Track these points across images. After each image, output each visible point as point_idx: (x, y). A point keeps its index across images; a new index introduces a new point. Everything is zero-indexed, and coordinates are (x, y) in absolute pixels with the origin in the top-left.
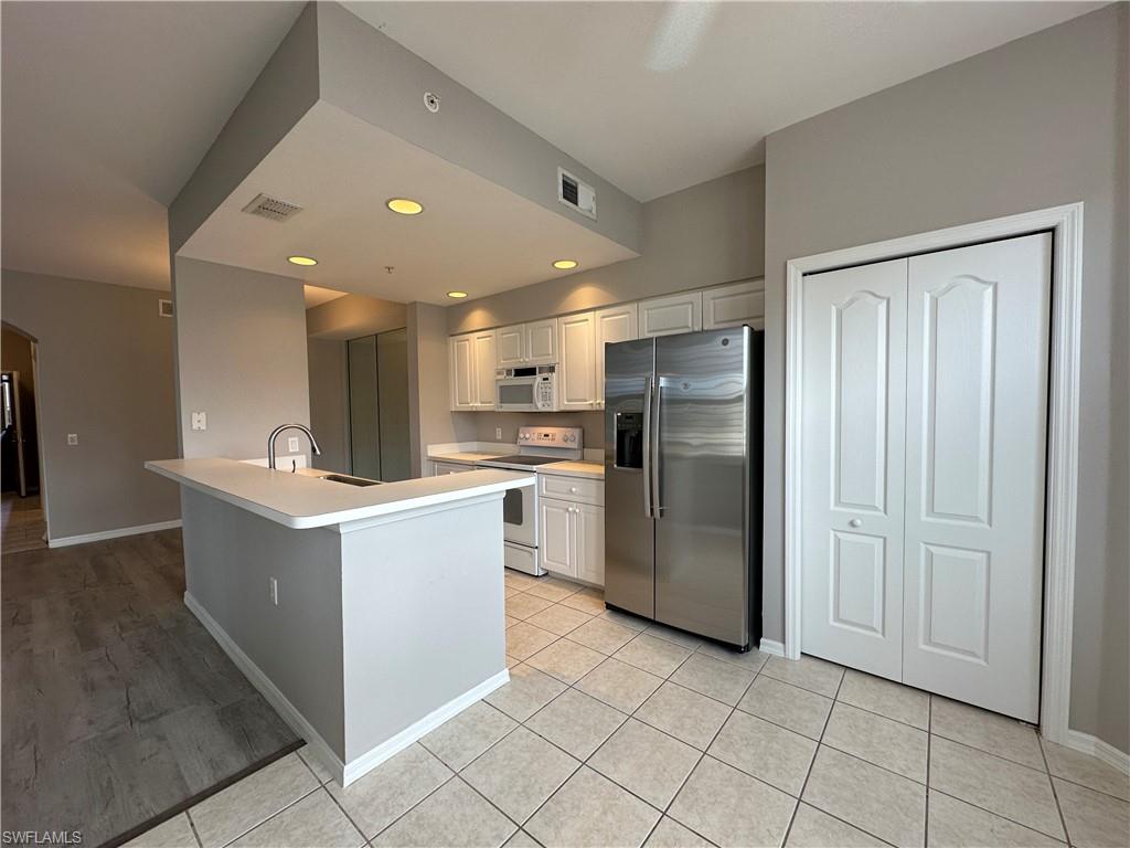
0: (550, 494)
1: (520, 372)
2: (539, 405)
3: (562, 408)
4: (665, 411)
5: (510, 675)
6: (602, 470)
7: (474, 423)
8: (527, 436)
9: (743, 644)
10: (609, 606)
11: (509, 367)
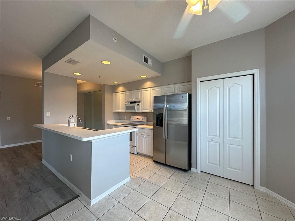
0: (139, 133)
1: (131, 103)
2: (136, 111)
3: (142, 112)
4: (168, 112)
5: (131, 178)
6: (152, 127)
7: (119, 115)
8: (133, 118)
9: (187, 169)
10: (154, 161)
11: (128, 101)
